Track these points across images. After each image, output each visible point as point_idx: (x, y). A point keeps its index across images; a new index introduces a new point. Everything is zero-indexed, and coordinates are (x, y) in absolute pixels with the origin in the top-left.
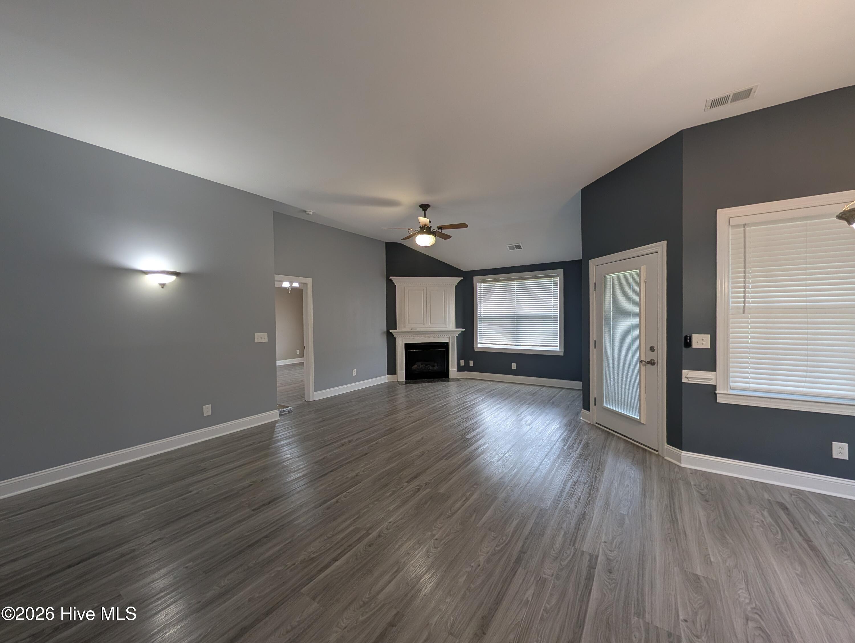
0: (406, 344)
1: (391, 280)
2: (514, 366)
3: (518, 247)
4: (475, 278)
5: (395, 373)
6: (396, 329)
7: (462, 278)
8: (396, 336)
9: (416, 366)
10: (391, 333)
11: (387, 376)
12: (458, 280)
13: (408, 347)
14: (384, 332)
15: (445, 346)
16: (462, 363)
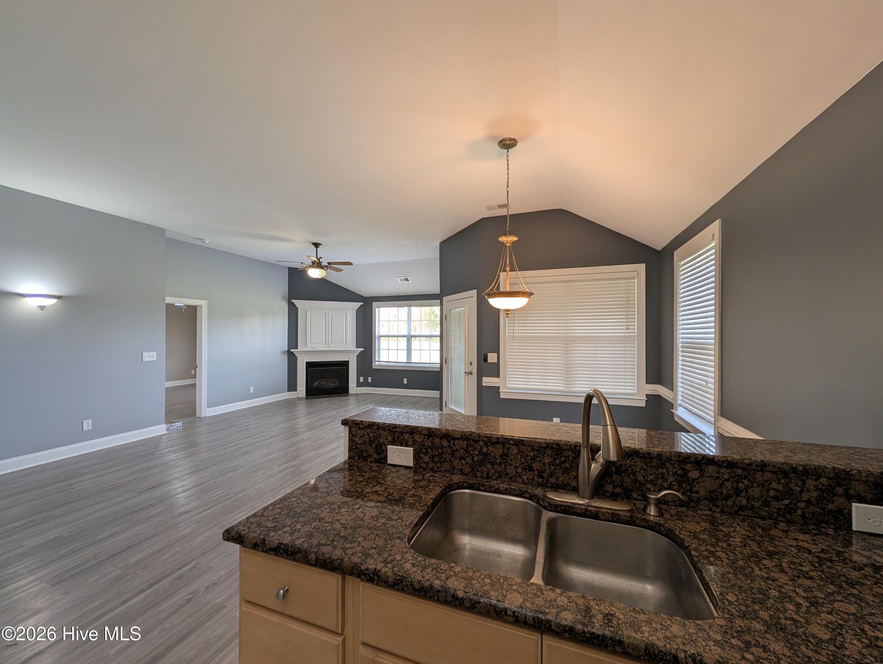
0: (307, 363)
1: (293, 303)
2: (405, 381)
3: (407, 280)
4: (374, 304)
5: (295, 389)
6: (297, 348)
7: (362, 303)
8: (297, 355)
9: (317, 383)
10: (292, 352)
11: (287, 393)
12: (359, 304)
13: (309, 365)
14: (285, 352)
15: (346, 364)
16: (362, 379)
